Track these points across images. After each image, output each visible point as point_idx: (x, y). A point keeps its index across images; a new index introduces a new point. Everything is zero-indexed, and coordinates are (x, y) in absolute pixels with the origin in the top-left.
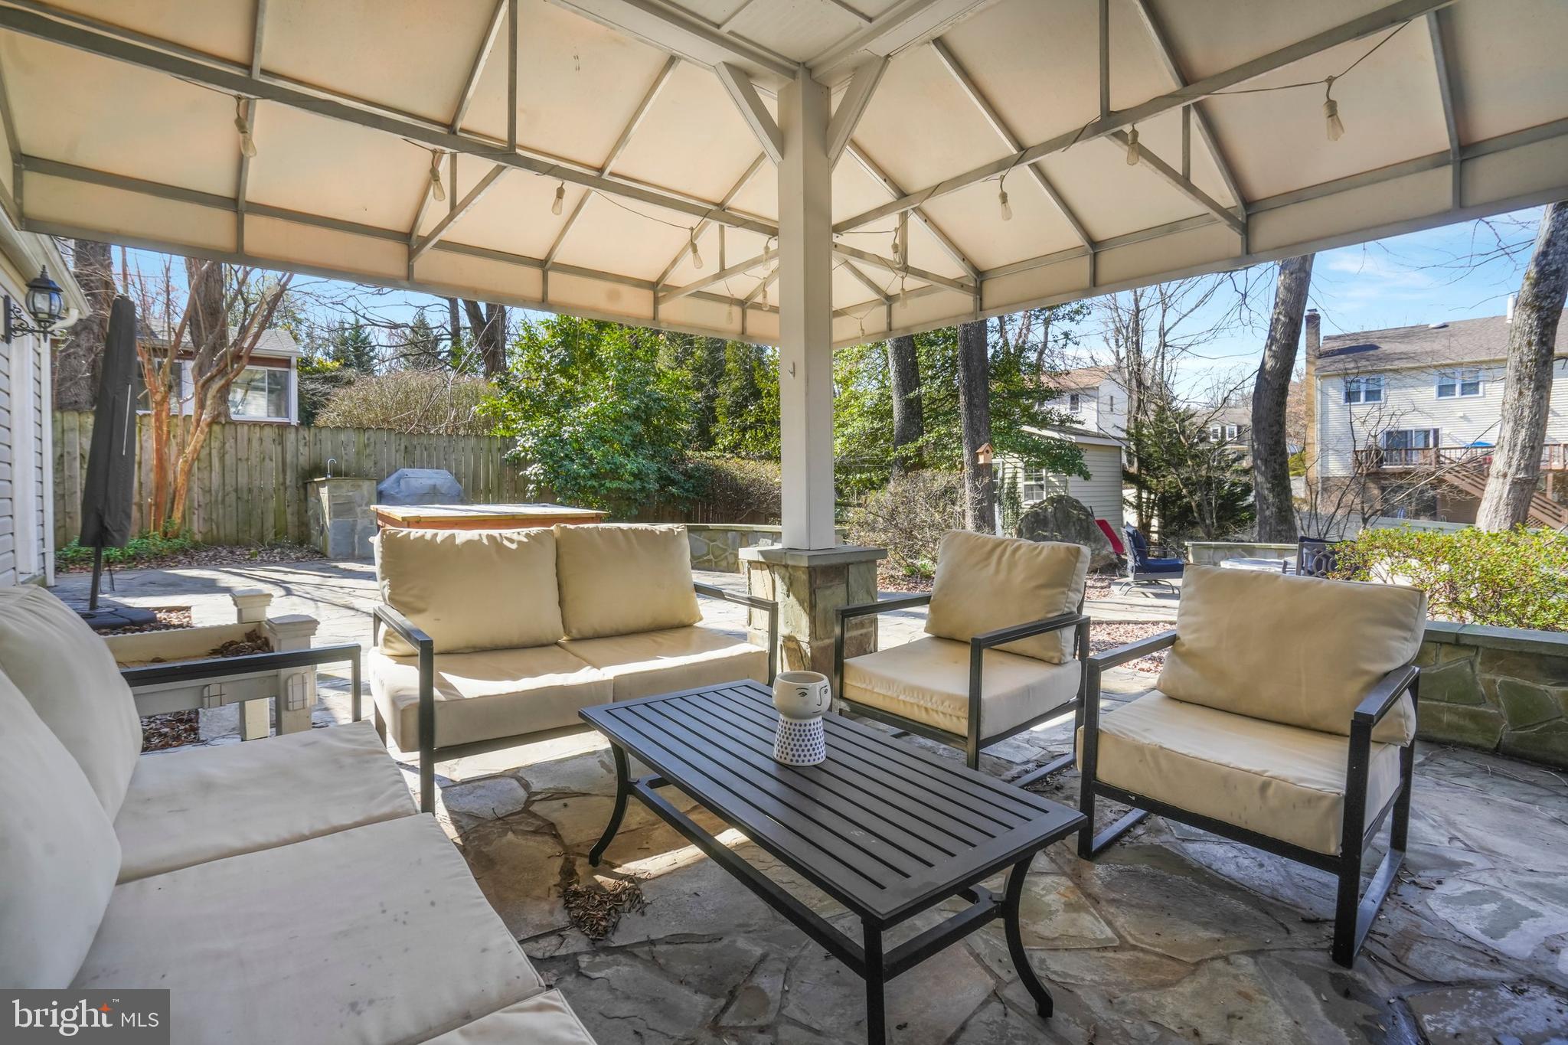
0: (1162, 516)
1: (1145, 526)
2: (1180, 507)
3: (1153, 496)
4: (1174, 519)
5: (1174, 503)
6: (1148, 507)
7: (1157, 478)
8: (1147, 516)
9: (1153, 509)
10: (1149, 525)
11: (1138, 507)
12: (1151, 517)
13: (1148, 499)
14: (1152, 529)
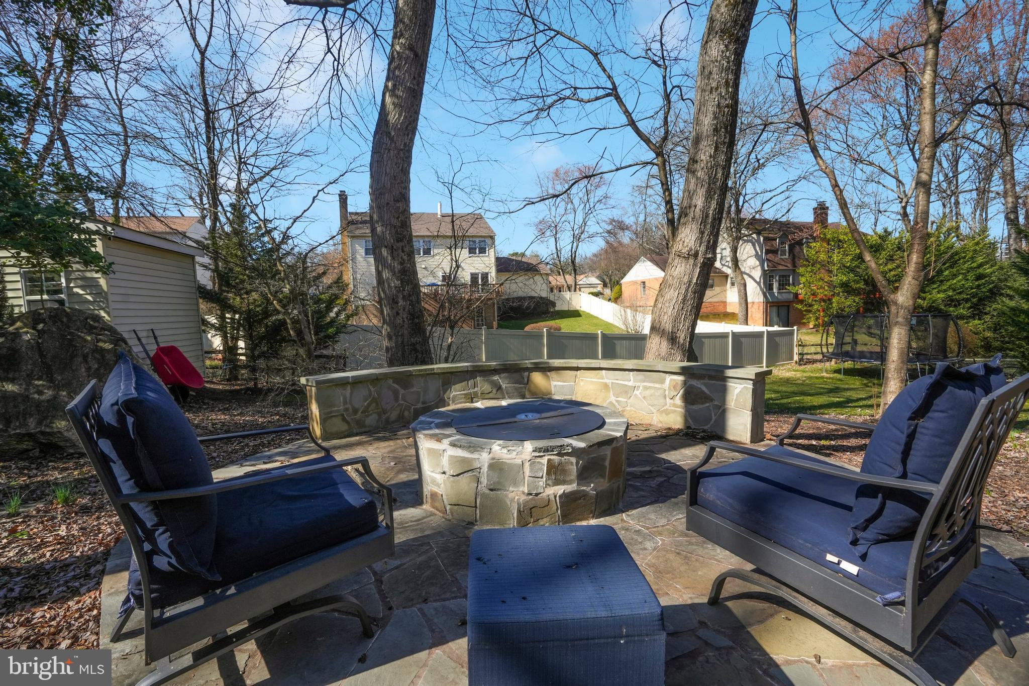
0: (249, 337)
1: (230, 350)
2: (267, 326)
3: (237, 316)
4: (262, 338)
5: (260, 322)
6: (233, 328)
7: (240, 295)
8: (232, 338)
9: (238, 330)
10: (236, 348)
11: (221, 329)
12: (237, 339)
13: (232, 319)
14: (240, 351)
